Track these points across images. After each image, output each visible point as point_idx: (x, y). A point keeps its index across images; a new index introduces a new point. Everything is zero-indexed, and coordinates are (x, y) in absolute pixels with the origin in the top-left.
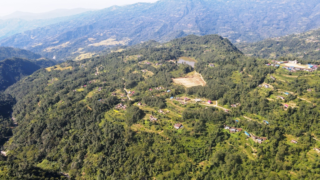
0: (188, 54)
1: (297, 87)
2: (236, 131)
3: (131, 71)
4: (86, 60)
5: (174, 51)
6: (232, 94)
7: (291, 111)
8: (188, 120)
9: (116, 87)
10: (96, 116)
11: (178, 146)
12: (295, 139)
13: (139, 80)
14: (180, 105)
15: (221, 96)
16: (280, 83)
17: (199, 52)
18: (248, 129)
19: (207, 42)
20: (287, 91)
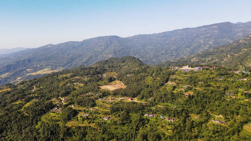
0: (110, 70)
1: (191, 81)
2: (153, 116)
3: (64, 85)
4: (24, 82)
5: (99, 69)
6: (147, 91)
7: (191, 97)
8: (115, 113)
9: (51, 97)
10: (32, 120)
11: (108, 133)
12: (197, 116)
13: (72, 90)
14: (107, 103)
15: (139, 93)
16: (180, 80)
17: (119, 68)
18: (162, 113)
19: (124, 61)
20: (185, 85)
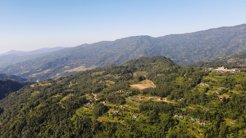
0: (141, 69)
1: (227, 84)
2: (183, 118)
3: (97, 82)
4: (62, 78)
5: (130, 68)
6: (177, 91)
7: (226, 101)
8: (144, 111)
9: (85, 92)
10: (68, 113)
11: (137, 131)
12: (232, 121)
13: (104, 87)
14: (137, 102)
15: (169, 93)
16: (214, 82)
17: (149, 67)
18: (193, 115)
19: (155, 61)
20: (220, 87)
